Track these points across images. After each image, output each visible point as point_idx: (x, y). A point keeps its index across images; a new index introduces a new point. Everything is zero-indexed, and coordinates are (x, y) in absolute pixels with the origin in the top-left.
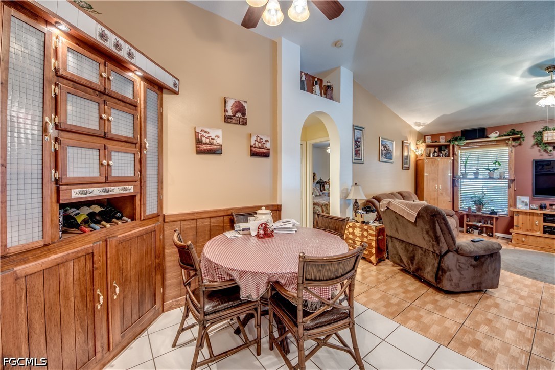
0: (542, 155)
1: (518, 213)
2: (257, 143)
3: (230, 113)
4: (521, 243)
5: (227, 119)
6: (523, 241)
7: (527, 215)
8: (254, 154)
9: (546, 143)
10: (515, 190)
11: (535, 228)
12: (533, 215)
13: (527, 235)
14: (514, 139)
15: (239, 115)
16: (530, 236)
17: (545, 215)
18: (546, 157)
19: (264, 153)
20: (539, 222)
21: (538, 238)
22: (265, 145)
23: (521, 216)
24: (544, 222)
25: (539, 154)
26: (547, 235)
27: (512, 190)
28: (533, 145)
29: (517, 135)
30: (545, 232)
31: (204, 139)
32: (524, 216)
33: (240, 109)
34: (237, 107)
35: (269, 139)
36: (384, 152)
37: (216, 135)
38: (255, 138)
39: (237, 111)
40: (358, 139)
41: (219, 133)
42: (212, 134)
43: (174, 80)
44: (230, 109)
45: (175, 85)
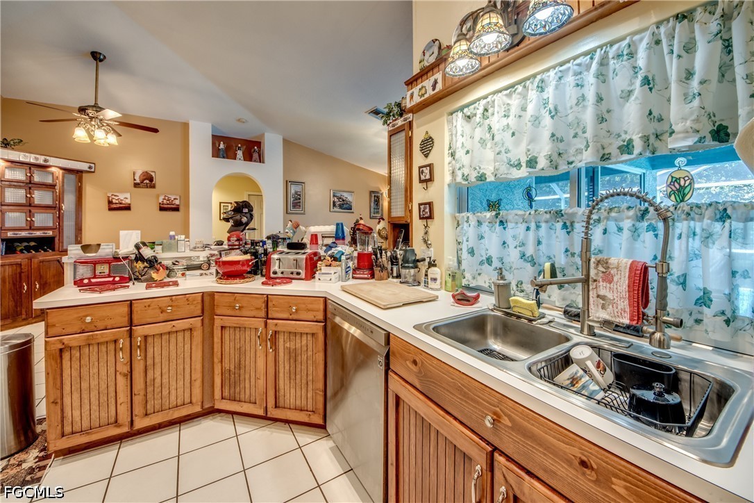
2: (165, 201)
3: (138, 181)
5: (136, 185)
8: (163, 209)
15: (147, 181)
19: (172, 208)
22: (174, 202)
31: (114, 201)
33: (148, 177)
34: (144, 176)
35: (178, 197)
36: (339, 203)
37: (125, 197)
38: (163, 197)
39: (145, 180)
40: (296, 193)
41: (128, 195)
42: (122, 197)
43: (88, 165)
44: (137, 178)
45: (90, 168)
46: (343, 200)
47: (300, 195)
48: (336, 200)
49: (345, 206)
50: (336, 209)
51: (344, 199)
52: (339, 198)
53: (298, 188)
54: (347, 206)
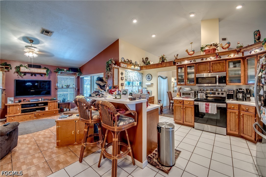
0: (19, 77)
1: (10, 106)
4: (11, 121)
6: (12, 120)
7: (14, 106)
9: (21, 72)
10: (5, 95)
11: (18, 112)
12: (17, 106)
13: (14, 116)
14: (6, 68)
16: (16, 116)
17: (22, 105)
18: (20, 79)
20: (19, 108)
21: (19, 116)
23: (11, 107)
24: (22, 108)
25: (17, 77)
26: (23, 114)
27: (4, 94)
28: (15, 72)
29: (8, 66)
30: (22, 112)
32: (13, 107)
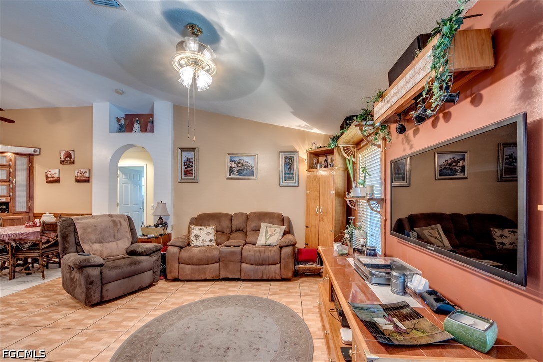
2: (79, 174)
3: (63, 159)
5: (62, 163)
8: (78, 181)
15: (68, 159)
19: (84, 180)
22: (85, 175)
31: (49, 175)
33: (69, 155)
34: (66, 155)
35: (87, 171)
36: (238, 169)
37: (55, 173)
38: (78, 172)
39: (67, 158)
40: (188, 160)
41: (57, 171)
42: (53, 173)
43: (33, 150)
44: (62, 157)
45: (35, 152)
46: (243, 166)
47: (192, 163)
48: (234, 165)
49: (245, 172)
50: (233, 176)
51: (245, 164)
52: (238, 163)
53: (191, 155)
54: (248, 172)
